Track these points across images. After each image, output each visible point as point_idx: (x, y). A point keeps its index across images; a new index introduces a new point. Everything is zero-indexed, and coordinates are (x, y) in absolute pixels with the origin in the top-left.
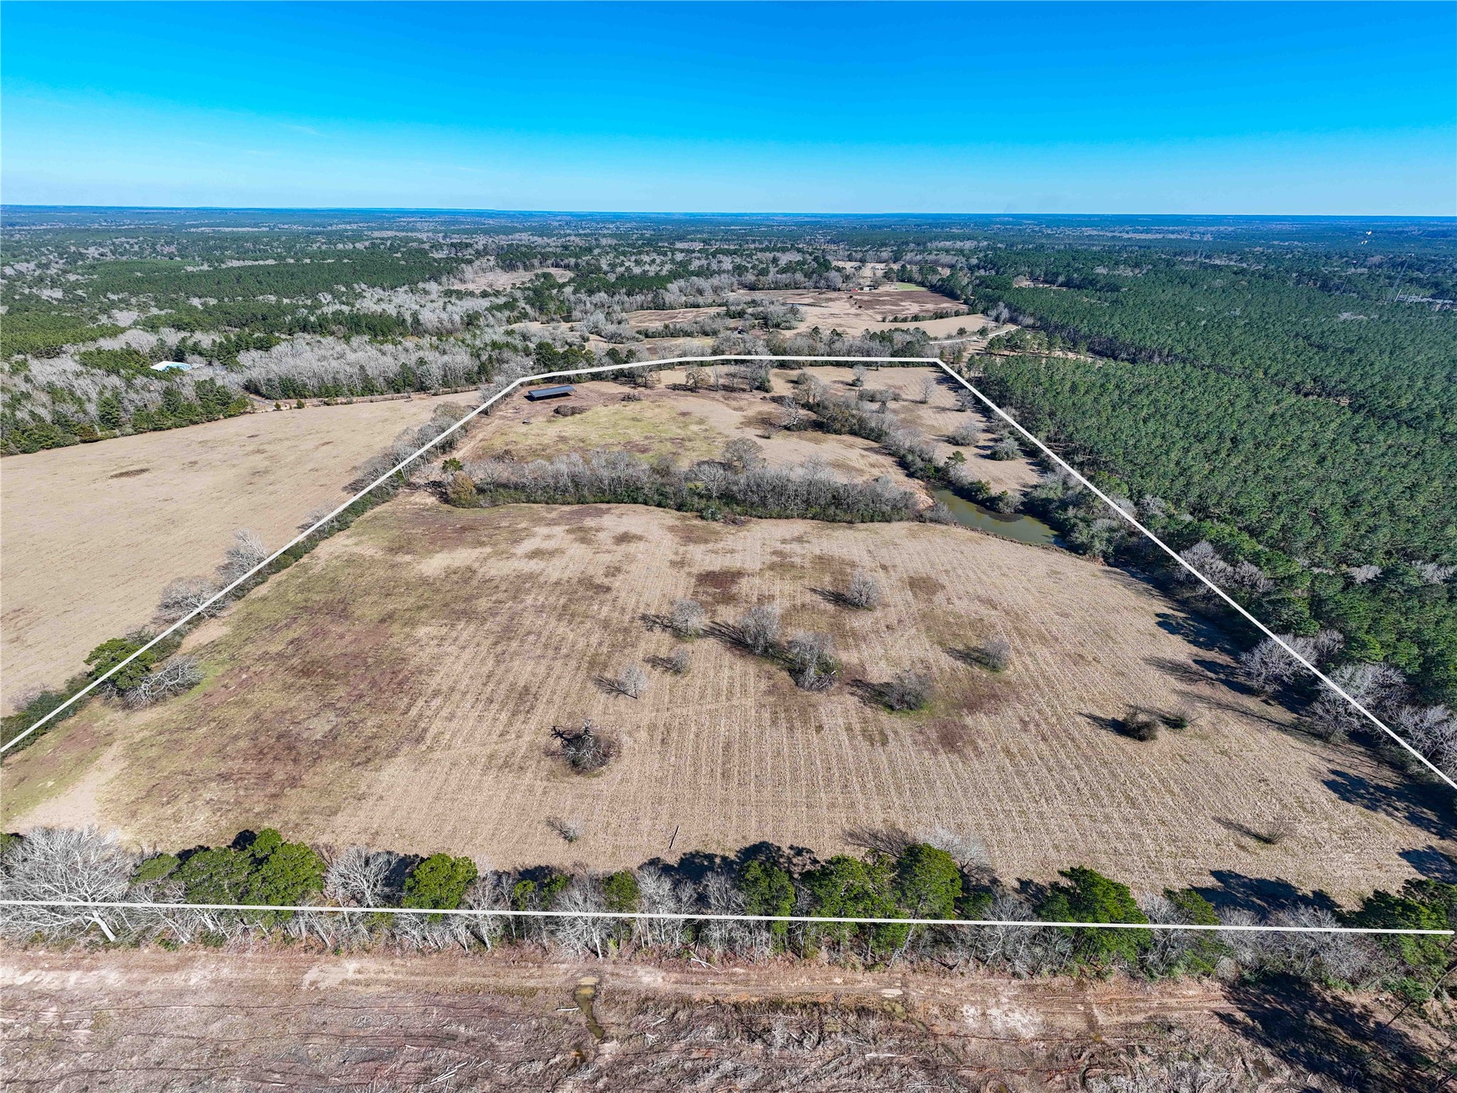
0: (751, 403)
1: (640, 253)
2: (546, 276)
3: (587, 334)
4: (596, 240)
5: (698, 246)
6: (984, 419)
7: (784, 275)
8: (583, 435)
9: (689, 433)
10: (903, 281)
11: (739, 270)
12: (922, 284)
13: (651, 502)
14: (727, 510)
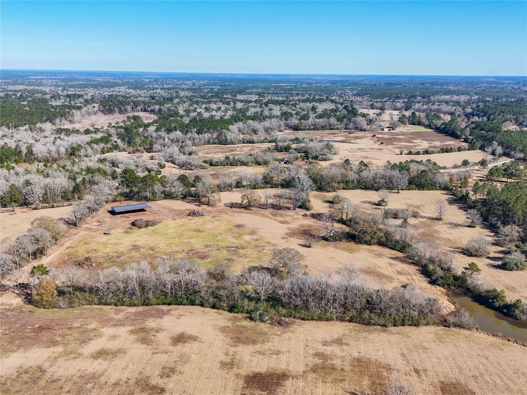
0: (294, 219)
1: (209, 102)
2: (135, 118)
3: (164, 162)
4: (176, 92)
5: (255, 98)
6: (492, 234)
7: (321, 120)
8: (152, 244)
9: (242, 242)
10: (414, 124)
11: (285, 115)
12: (429, 126)
13: (207, 304)
14: (273, 311)
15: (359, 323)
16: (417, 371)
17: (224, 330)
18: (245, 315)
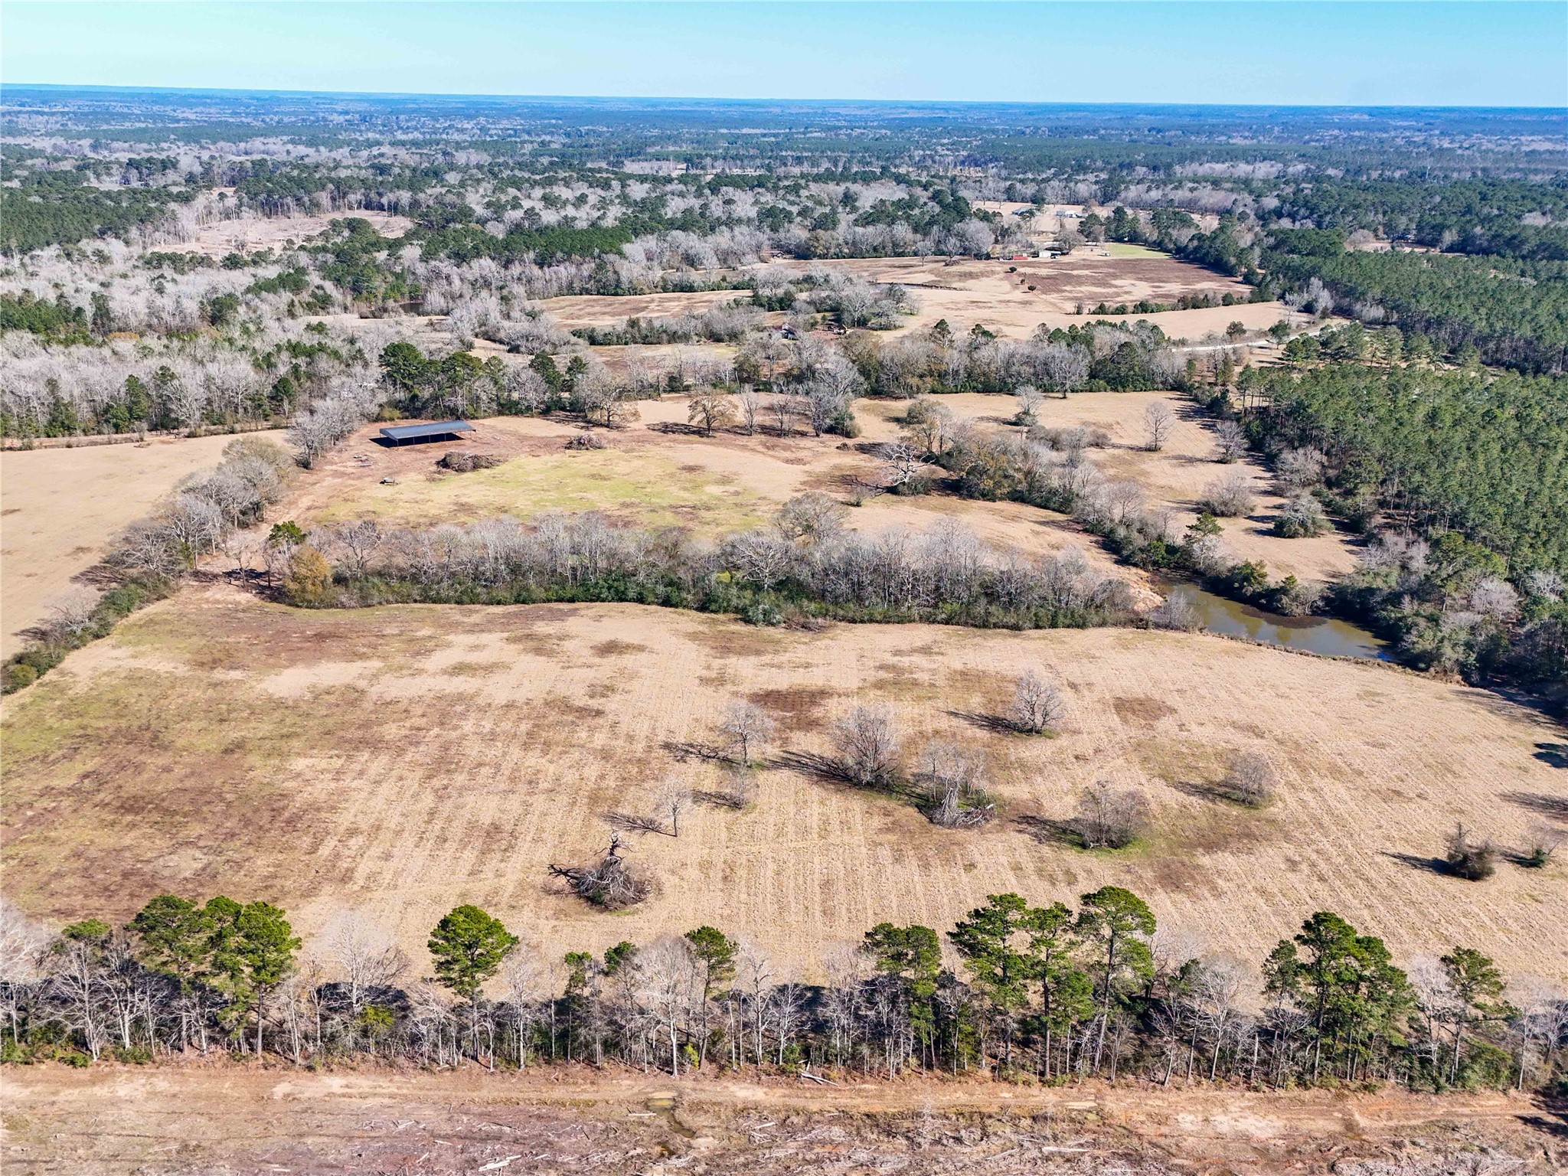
1: (550, 182)
2: (353, 225)
3: (471, 338)
4: (445, 153)
5: (677, 170)
6: (1268, 475)
7: (870, 229)
9: (705, 498)
10: (1119, 240)
11: (771, 218)
12: (1159, 246)
13: (651, 598)
14: (791, 608)
15: (966, 624)
16: (1073, 686)
17: (694, 636)
18: (732, 616)
